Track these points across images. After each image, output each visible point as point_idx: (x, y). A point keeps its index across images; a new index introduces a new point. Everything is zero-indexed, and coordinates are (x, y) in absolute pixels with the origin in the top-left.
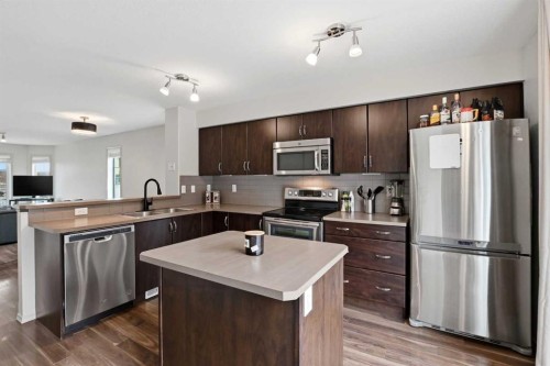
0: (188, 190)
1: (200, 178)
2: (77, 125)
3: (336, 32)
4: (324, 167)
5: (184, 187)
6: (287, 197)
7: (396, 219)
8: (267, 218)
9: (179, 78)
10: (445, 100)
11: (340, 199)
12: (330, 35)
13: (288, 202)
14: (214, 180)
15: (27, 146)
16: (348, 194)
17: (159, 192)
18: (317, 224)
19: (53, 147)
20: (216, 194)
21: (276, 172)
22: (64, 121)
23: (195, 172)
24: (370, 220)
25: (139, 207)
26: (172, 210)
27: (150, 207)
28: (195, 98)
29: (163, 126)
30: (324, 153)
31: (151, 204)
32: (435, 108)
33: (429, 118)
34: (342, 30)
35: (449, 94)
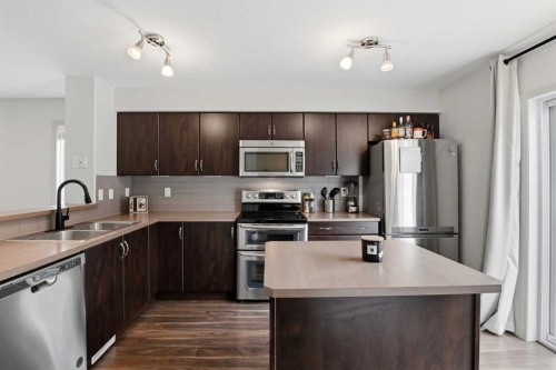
0: (106, 195)
1: (118, 179)
3: (370, 43)
4: (299, 168)
5: (101, 191)
6: (244, 200)
7: (354, 215)
9: (152, 39)
10: (401, 119)
11: (304, 200)
12: (363, 45)
13: (245, 206)
14: (133, 182)
16: (309, 195)
17: (88, 200)
18: (302, 226)
20: (141, 201)
21: (242, 173)
24: (330, 218)
26: (97, 226)
27: (67, 223)
28: (167, 72)
29: (63, 99)
30: (299, 155)
31: (67, 218)
32: (394, 124)
33: (390, 132)
34: (376, 44)
35: (404, 115)
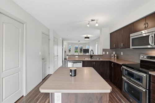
0: (106, 53)
1: (110, 50)
2: (86, 38)
5: (104, 52)
6: (141, 58)
8: (123, 67)
13: (142, 61)
15: (85, 43)
17: (93, 54)
18: (145, 75)
19: (89, 43)
20: (116, 55)
21: (131, 47)
22: (83, 37)
23: (109, 48)
25: (90, 57)
27: (92, 57)
28: (97, 25)
